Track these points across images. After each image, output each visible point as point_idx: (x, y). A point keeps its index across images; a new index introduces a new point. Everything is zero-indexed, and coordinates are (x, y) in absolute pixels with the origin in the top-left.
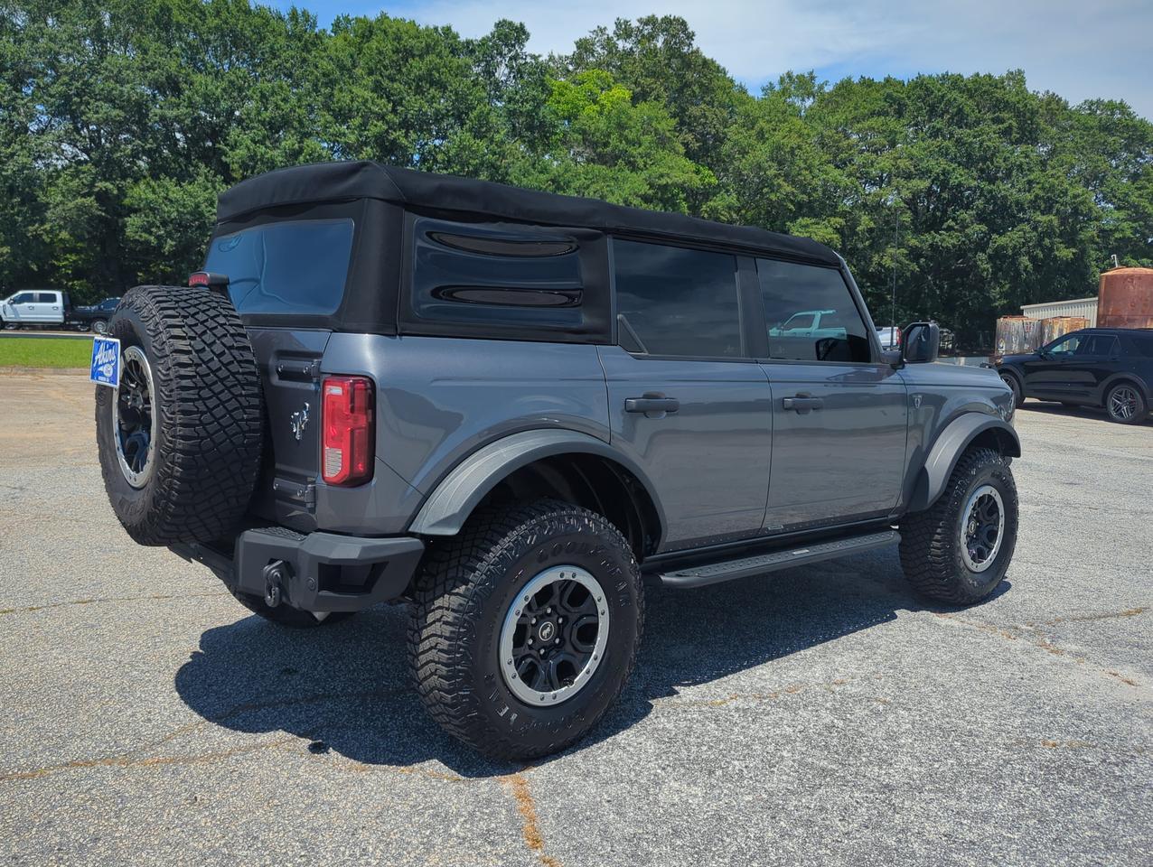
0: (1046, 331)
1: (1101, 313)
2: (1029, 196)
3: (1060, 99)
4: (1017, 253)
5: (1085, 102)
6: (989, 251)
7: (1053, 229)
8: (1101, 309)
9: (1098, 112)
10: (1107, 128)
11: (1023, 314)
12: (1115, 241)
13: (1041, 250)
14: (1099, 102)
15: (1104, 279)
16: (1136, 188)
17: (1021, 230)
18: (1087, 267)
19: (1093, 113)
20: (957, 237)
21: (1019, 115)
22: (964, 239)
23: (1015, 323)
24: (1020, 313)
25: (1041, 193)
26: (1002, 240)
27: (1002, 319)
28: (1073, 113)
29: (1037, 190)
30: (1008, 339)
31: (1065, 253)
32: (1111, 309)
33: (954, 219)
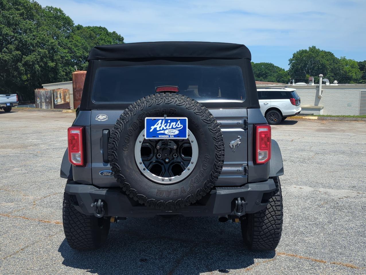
0: (55, 94)
1: (74, 87)
2: (35, 41)
3: (38, 4)
4: (34, 64)
5: (47, 7)
6: (23, 62)
7: (46, 55)
8: (74, 86)
9: (52, 11)
10: (57, 18)
11: (43, 88)
12: (65, 60)
13: (43, 63)
14: (52, 8)
15: (74, 75)
16: (69, 41)
17: (34, 55)
18: (58, 70)
19: (50, 11)
20: (9, 56)
21: (25, 8)
22: (12, 57)
23: (42, 91)
24: (42, 87)
25: (40, 41)
26: (28, 58)
27: (37, 90)
28: (44, 10)
29: (37, 39)
30: (40, 97)
31: (52, 64)
32: (78, 86)
33: (7, 48)
